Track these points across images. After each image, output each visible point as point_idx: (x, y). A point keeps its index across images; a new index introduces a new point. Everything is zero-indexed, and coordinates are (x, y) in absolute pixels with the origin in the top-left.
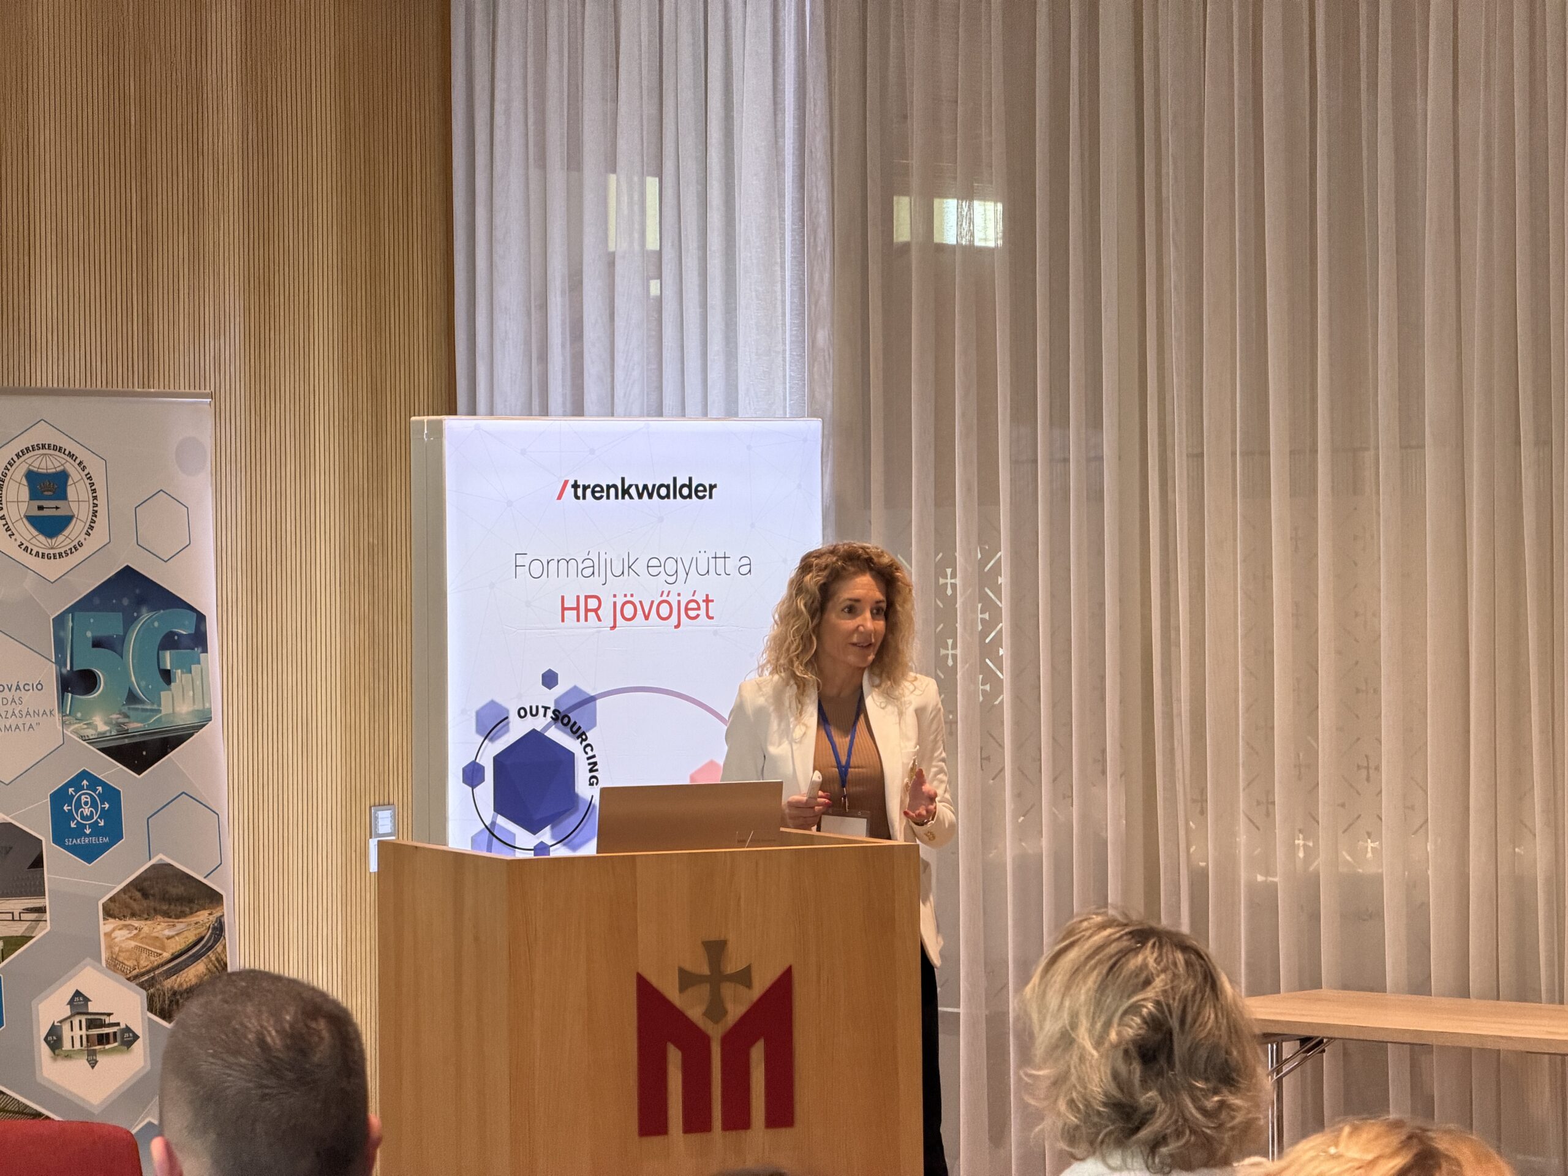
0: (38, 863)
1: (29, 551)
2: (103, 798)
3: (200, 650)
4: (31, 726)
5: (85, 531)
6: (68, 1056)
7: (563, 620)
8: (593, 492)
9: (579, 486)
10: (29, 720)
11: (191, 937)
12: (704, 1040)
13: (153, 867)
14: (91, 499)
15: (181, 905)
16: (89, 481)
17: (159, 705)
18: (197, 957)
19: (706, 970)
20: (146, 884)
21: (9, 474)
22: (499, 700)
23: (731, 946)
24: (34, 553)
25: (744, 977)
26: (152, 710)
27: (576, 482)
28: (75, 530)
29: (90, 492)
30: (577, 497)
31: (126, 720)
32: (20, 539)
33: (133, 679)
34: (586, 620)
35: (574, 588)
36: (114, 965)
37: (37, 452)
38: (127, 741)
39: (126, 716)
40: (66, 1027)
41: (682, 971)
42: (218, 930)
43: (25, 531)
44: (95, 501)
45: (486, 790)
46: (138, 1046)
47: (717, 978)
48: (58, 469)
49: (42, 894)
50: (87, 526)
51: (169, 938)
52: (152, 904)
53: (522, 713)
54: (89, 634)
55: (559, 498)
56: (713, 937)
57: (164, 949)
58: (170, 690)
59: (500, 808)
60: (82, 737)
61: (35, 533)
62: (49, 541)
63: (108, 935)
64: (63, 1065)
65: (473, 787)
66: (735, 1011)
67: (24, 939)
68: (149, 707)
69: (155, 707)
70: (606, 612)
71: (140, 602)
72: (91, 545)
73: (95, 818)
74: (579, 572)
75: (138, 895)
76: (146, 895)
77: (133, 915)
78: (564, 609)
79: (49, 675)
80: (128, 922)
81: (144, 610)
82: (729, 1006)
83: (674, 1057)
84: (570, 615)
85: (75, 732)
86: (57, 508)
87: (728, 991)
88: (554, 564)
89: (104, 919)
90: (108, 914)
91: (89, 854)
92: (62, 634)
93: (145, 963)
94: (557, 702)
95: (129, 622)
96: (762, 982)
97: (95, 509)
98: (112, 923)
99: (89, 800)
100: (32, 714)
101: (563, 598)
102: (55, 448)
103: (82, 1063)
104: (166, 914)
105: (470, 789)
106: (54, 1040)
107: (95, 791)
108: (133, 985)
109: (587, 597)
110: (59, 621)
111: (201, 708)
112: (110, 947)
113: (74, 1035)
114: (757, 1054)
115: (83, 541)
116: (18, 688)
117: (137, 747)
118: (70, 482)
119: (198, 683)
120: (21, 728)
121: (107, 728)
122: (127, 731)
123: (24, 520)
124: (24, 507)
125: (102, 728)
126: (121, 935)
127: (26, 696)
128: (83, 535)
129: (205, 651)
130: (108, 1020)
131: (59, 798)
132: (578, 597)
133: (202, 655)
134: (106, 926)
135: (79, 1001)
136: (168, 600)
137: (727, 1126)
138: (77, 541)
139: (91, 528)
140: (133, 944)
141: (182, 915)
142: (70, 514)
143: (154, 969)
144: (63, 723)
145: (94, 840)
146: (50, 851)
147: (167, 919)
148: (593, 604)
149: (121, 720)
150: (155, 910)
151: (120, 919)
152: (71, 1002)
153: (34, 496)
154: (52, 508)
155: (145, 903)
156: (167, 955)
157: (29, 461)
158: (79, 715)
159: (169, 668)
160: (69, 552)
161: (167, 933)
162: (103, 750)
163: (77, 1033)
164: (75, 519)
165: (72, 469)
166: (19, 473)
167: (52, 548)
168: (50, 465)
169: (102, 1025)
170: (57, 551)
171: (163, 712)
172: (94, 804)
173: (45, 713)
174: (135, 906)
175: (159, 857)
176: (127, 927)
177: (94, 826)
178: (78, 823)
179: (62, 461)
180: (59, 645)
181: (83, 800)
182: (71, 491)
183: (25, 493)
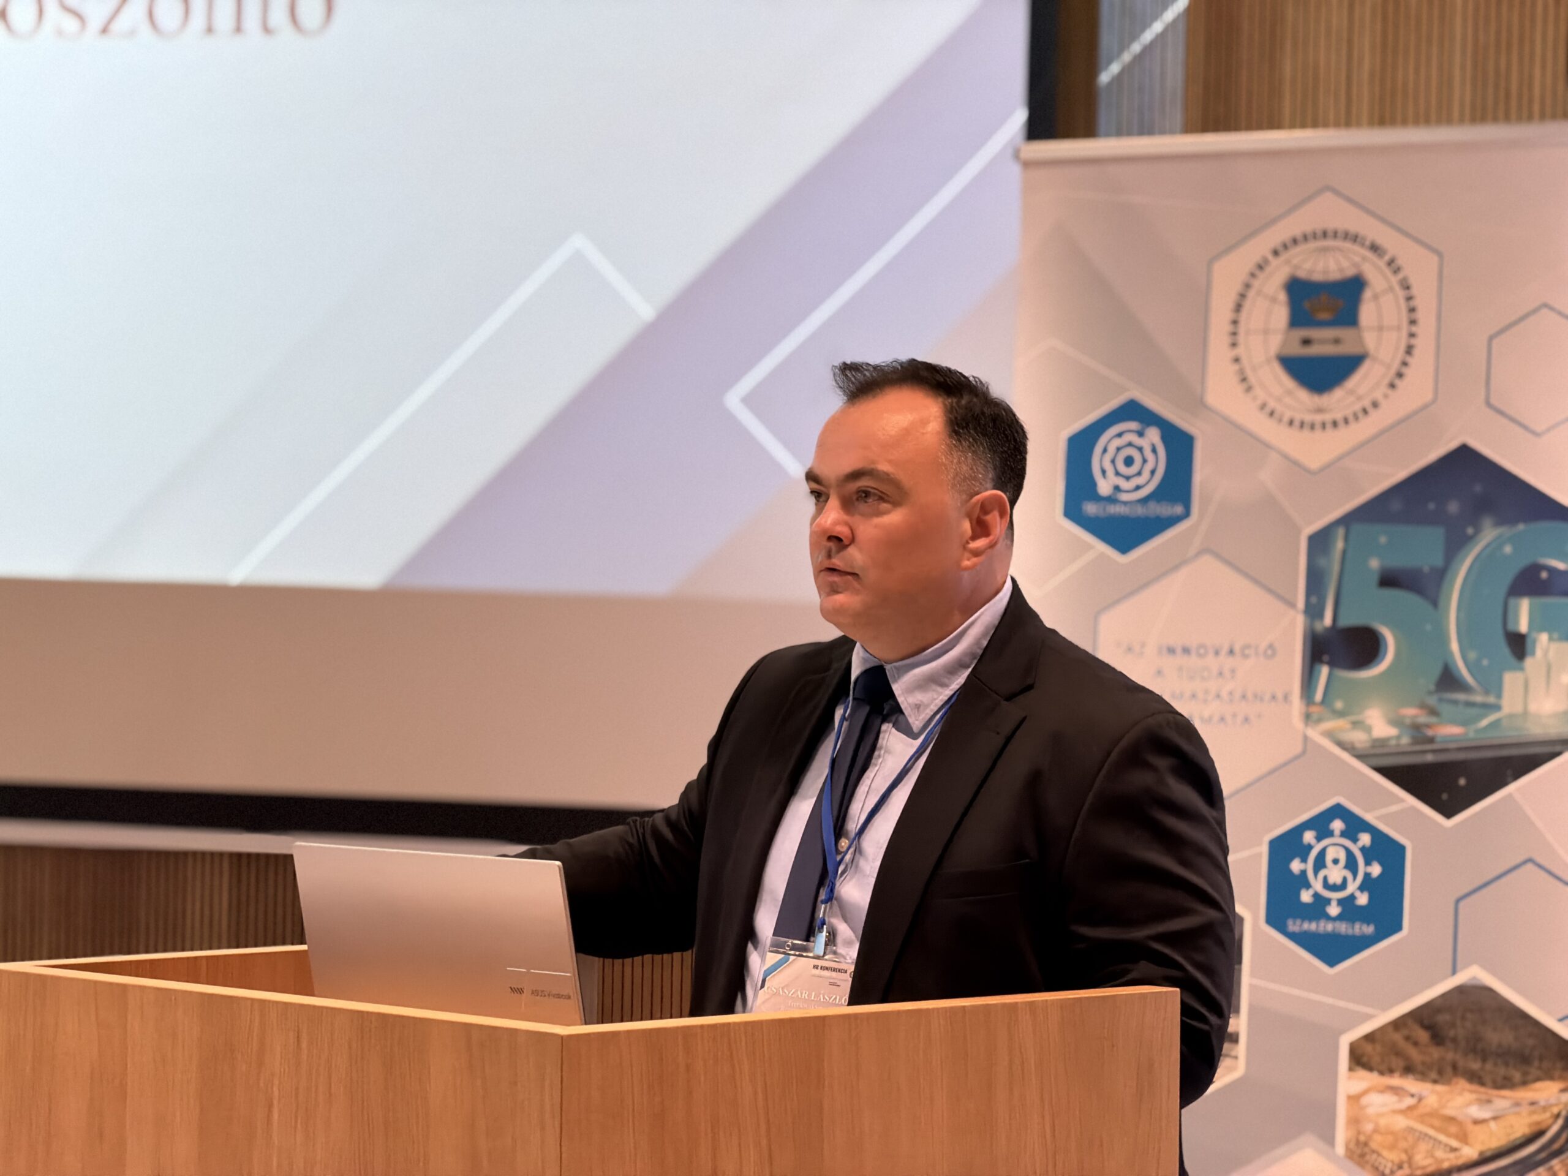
2: (1370, 855)
4: (1246, 720)
11: (1520, 1127)
13: (1459, 988)
14: (1405, 323)
15: (1507, 1064)
17: (1499, 696)
20: (1443, 1018)
21: (1256, 284)
24: (1286, 420)
26: (1484, 705)
28: (1368, 380)
29: (1405, 312)
31: (1433, 720)
33: (1455, 646)
36: (1361, 1155)
37: (1312, 244)
38: (1430, 758)
39: (1433, 712)
43: (1276, 382)
44: (1413, 329)
48: (1347, 274)
50: (1392, 372)
51: (1477, 1122)
52: (1450, 1056)
54: (1375, 564)
57: (1464, 1138)
58: (1522, 669)
60: (1342, 744)
61: (1291, 385)
62: (1316, 398)
63: (1354, 1099)
68: (1478, 698)
69: (1491, 699)
71: (1481, 509)
72: (1394, 408)
73: (1351, 889)
75: (1423, 1036)
76: (1437, 1037)
77: (1409, 1070)
79: (1291, 631)
80: (1396, 1081)
81: (1487, 523)
85: (1329, 735)
86: (1336, 341)
89: (1351, 1069)
90: (1360, 1061)
91: (1334, 950)
92: (1322, 562)
93: (1424, 1160)
95: (1456, 544)
97: (1411, 341)
98: (1365, 1079)
99: (1342, 856)
100: (1248, 699)
102: (1347, 237)
104: (1475, 1078)
107: (1355, 840)
110: (1319, 542)
112: (1354, 1121)
115: (1380, 399)
117: (1448, 769)
118: (1367, 294)
121: (1392, 732)
122: (1431, 740)
123: (1275, 362)
124: (1276, 340)
125: (1383, 730)
126: (1380, 1103)
127: (1245, 667)
128: (1383, 388)
134: (1353, 1083)
136: (1534, 507)
138: (1369, 398)
139: (1400, 375)
140: (1401, 1122)
141: (1506, 1083)
142: (1362, 351)
143: (1443, 1174)
144: (1307, 718)
146: (1258, 937)
147: (1475, 1087)
149: (1423, 719)
150: (1455, 1067)
151: (1382, 1073)
153: (1299, 318)
154: (1326, 343)
155: (1436, 1053)
156: (1470, 1153)
157: (1296, 260)
158: (1339, 705)
159: (1524, 630)
160: (1352, 418)
161: (1476, 1112)
162: (1380, 770)
164: (1368, 361)
165: (1372, 271)
166: (1273, 281)
167: (1320, 412)
168: (1333, 268)
170: (1328, 417)
171: (1506, 711)
172: (1351, 864)
173: (1274, 697)
174: (1414, 1054)
175: (1472, 974)
176: (1395, 1090)
177: (1347, 903)
178: (1316, 895)
179: (1357, 259)
180: (1315, 581)
181: (1330, 854)
182: (1367, 312)
183: (1281, 314)
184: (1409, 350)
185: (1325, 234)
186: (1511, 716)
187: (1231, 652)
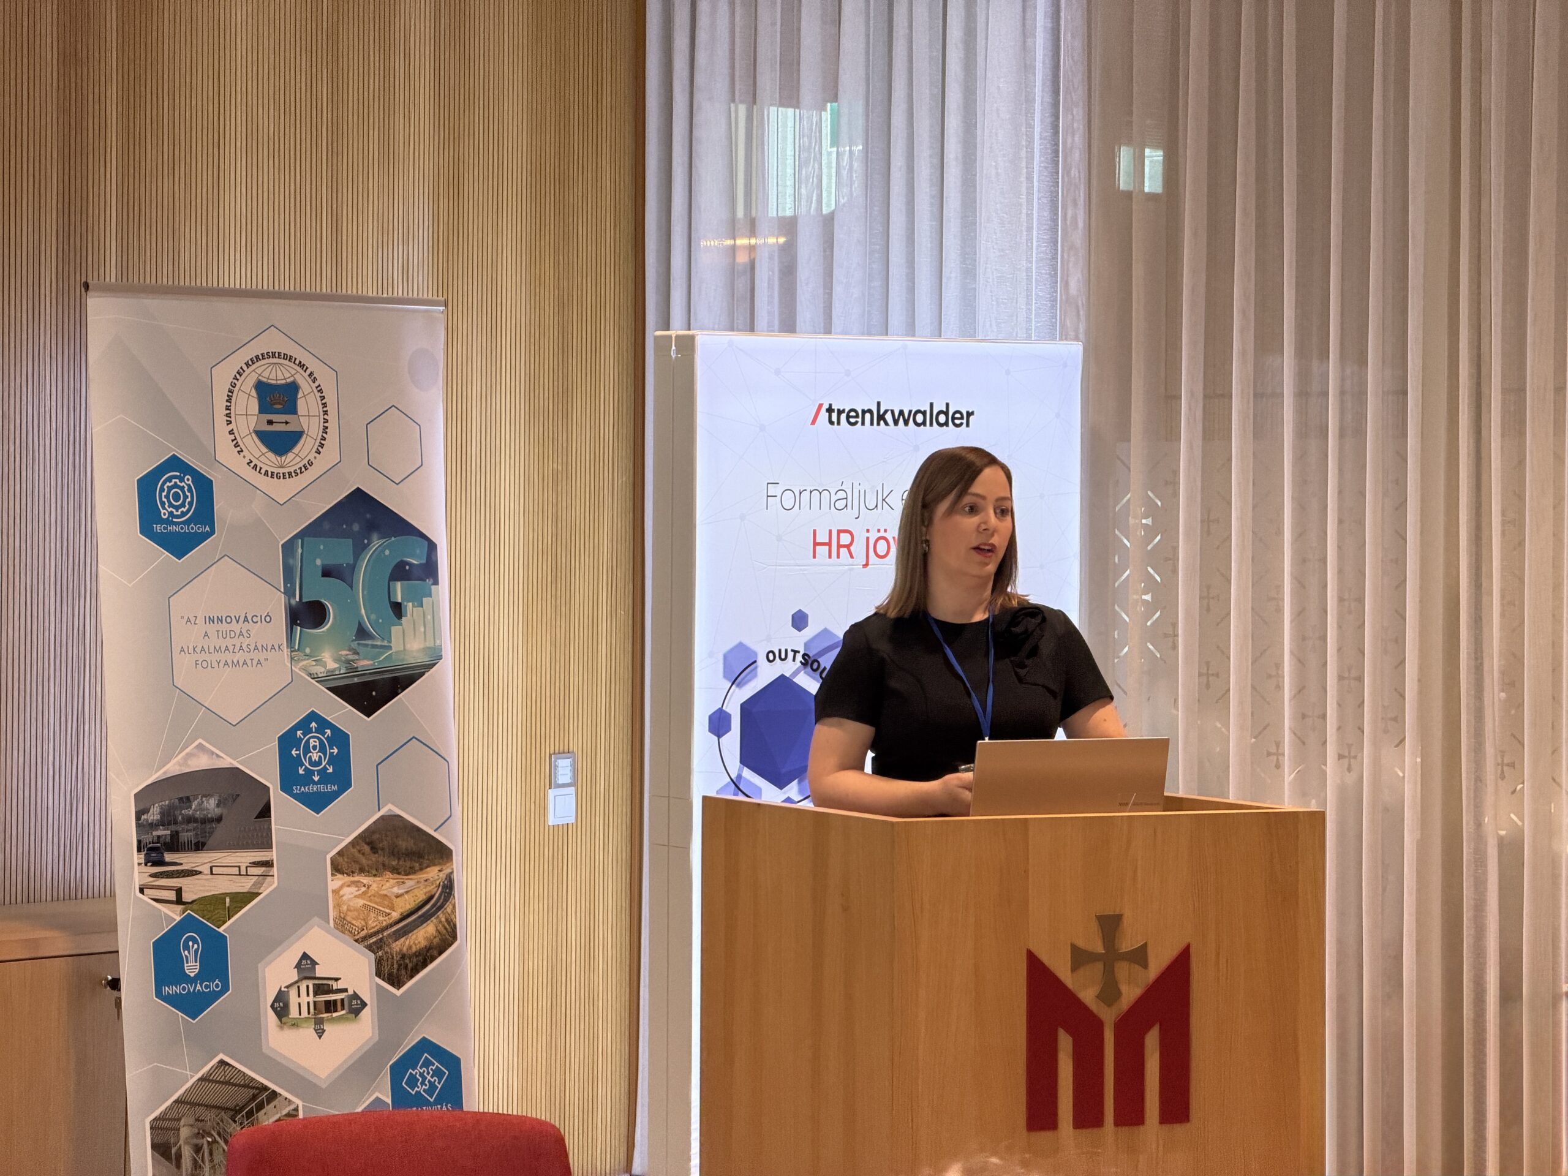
0: (265, 812)
1: (258, 469)
2: (332, 741)
3: (431, 581)
4: (259, 662)
5: (315, 449)
6: (295, 1025)
7: (814, 557)
8: (848, 417)
9: (833, 411)
10: (256, 656)
11: (421, 896)
12: (1097, 1025)
13: (382, 818)
14: (322, 413)
15: (411, 860)
16: (320, 394)
17: (390, 642)
18: (425, 918)
19: (1100, 949)
20: (376, 837)
21: (238, 384)
22: (748, 642)
23: (1126, 922)
24: (263, 471)
25: (1140, 956)
26: (382, 647)
27: (830, 405)
28: (304, 448)
29: (321, 406)
30: (831, 423)
31: (356, 657)
32: (249, 457)
33: (363, 611)
34: (838, 557)
35: (827, 522)
36: (342, 925)
37: (267, 361)
38: (356, 680)
39: (356, 652)
40: (293, 993)
41: (1075, 949)
42: (448, 888)
43: (255, 448)
44: (326, 417)
45: (733, 739)
46: (366, 1013)
47: (1111, 957)
48: (288, 380)
49: (270, 846)
50: (317, 443)
51: (397, 896)
52: (381, 859)
53: (771, 656)
54: (319, 562)
55: (813, 423)
56: (1110, 912)
57: (392, 908)
58: (401, 624)
59: (746, 760)
60: (310, 675)
61: (264, 449)
62: (279, 458)
63: (336, 892)
64: (289, 1034)
65: (719, 737)
66: (1130, 993)
67: (252, 895)
68: (379, 643)
69: (385, 643)
70: (859, 548)
71: (371, 527)
72: (321, 464)
73: (324, 764)
74: (833, 505)
75: (367, 848)
76: (374, 849)
77: (362, 870)
78: (815, 544)
79: (277, 605)
80: (356, 878)
81: (375, 536)
82: (1124, 988)
83: (1065, 1043)
84: (822, 550)
85: (304, 669)
86: (287, 423)
87: (1123, 970)
88: (806, 495)
89: (333, 875)
90: (337, 869)
91: (317, 803)
92: (291, 561)
93: (374, 923)
94: (806, 645)
95: (360, 549)
96: (1158, 962)
97: (326, 425)
98: (340, 879)
99: (318, 744)
100: (260, 649)
101: (815, 532)
102: (286, 357)
103: (309, 1032)
104: (395, 870)
105: (716, 738)
106: (281, 1007)
107: (323, 734)
108: (361, 947)
109: (839, 532)
110: (288, 548)
111: (432, 645)
112: (338, 906)
113: (301, 1001)
114: (1152, 1041)
115: (312, 460)
116: (246, 620)
117: (367, 686)
118: (300, 395)
119: (429, 617)
120: (249, 662)
121: (337, 666)
122: (356, 670)
123: (253, 435)
124: (253, 421)
125: (332, 665)
126: (349, 892)
127: (255, 629)
128: (313, 454)
129: (436, 583)
130: (335, 986)
131: (287, 741)
132: (830, 532)
133: (433, 587)
134: (335, 883)
135: (306, 965)
136: (398, 526)
137: (1119, 1122)
138: (307, 459)
139: (322, 445)
140: (361, 902)
141: (411, 871)
142: (300, 429)
143: (382, 930)
144: (292, 659)
145: (322, 788)
146: (278, 799)
147: (396, 876)
148: (845, 539)
149: (351, 657)
150: (384, 865)
151: (348, 875)
152: (298, 966)
153: (263, 410)
154: (282, 423)
155: (374, 858)
156: (395, 915)
157: (259, 371)
158: (308, 651)
159: (399, 600)
160: (299, 471)
161: (396, 890)
162: (330, 689)
163: (304, 1000)
164: (305, 436)
165: (302, 380)
166: (248, 383)
167: (282, 467)
168: (280, 376)
169: (329, 990)
170: (286, 470)
171: (394, 650)
172: (323, 749)
173: (273, 648)
174: (364, 861)
175: (388, 809)
176: (355, 883)
177: (323, 772)
178: (306, 769)
179: (293, 372)
180: (288, 574)
181: (312, 743)
182: (301, 404)
183: (254, 405)
184: (325, 430)
185: (273, 355)
186: (396, 652)
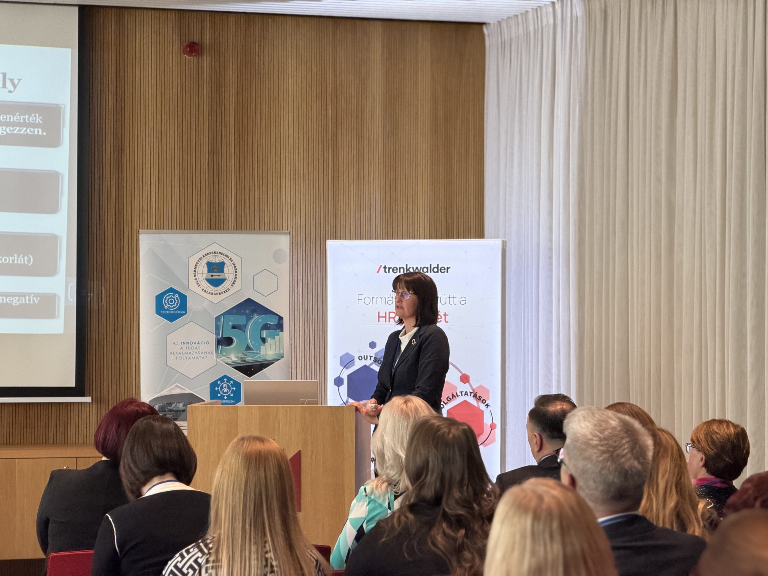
1: (206, 292)
2: (233, 386)
3: (280, 330)
4: (203, 358)
5: (231, 284)
7: (379, 321)
8: (393, 270)
9: (387, 268)
10: (202, 355)
16: (234, 266)
17: (260, 351)
21: (199, 263)
22: (350, 352)
24: (208, 292)
26: (256, 353)
27: (385, 266)
28: (227, 284)
29: (234, 270)
30: (385, 272)
31: (245, 356)
32: (202, 288)
33: (249, 341)
34: (389, 321)
35: (384, 309)
37: (212, 255)
38: (245, 364)
39: (245, 355)
43: (206, 285)
44: (237, 273)
45: (344, 388)
48: (221, 261)
50: (232, 282)
53: (360, 358)
54: (230, 324)
55: (378, 272)
58: (265, 345)
59: (350, 395)
60: (225, 362)
61: (209, 285)
62: (215, 288)
65: (339, 386)
68: (255, 352)
69: (258, 352)
71: (253, 312)
72: (233, 290)
73: (229, 393)
74: (386, 302)
78: (379, 317)
79: (212, 339)
81: (255, 315)
84: (382, 319)
85: (222, 360)
86: (219, 276)
88: (375, 299)
92: (218, 323)
94: (376, 354)
95: (249, 319)
97: (236, 276)
99: (227, 386)
100: (204, 353)
101: (379, 313)
102: (220, 253)
105: (337, 387)
107: (229, 383)
109: (390, 313)
110: (218, 319)
111: (279, 353)
115: (230, 288)
117: (249, 367)
118: (226, 266)
120: (199, 358)
121: (236, 359)
122: (245, 361)
123: (205, 280)
124: (205, 275)
125: (234, 359)
127: (202, 346)
128: (230, 286)
129: (282, 331)
131: (213, 385)
132: (386, 313)
133: (280, 333)
136: (266, 311)
138: (227, 288)
139: (234, 283)
142: (225, 278)
144: (217, 357)
145: (228, 401)
149: (243, 356)
153: (209, 271)
154: (217, 276)
157: (208, 258)
158: (224, 354)
159: (265, 337)
160: (223, 292)
162: (233, 367)
164: (227, 280)
165: (226, 261)
166: (203, 263)
167: (216, 291)
168: (217, 260)
170: (218, 292)
171: (261, 354)
172: (229, 388)
173: (209, 353)
177: (229, 396)
178: (221, 395)
179: (223, 258)
180: (217, 327)
181: (224, 386)
182: (226, 270)
183: (206, 270)
184: (236, 278)
185: (215, 253)
186: (262, 355)
187: (198, 343)
